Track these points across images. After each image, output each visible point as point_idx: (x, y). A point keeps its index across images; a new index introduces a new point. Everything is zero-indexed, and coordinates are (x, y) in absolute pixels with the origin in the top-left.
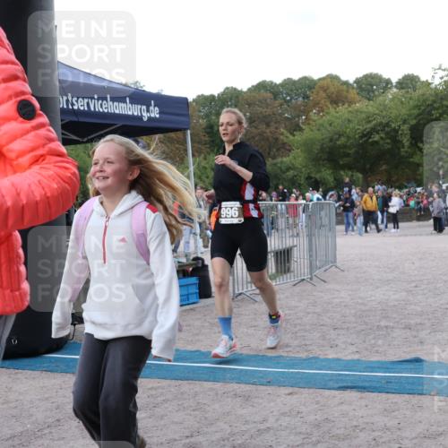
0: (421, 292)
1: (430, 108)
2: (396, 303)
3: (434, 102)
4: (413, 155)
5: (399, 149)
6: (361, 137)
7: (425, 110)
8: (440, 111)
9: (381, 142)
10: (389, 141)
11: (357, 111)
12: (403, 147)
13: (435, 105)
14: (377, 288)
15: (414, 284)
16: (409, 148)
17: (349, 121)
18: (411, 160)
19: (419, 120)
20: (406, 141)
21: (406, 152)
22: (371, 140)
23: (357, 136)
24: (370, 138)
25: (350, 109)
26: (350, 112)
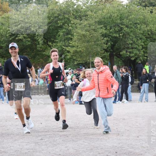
0: (44, 143)
1: (56, 19)
2: (27, 151)
3: (59, 15)
4: (45, 50)
5: (36, 45)
6: (11, 36)
7: (53, 20)
8: (63, 21)
9: (24, 40)
10: (29, 39)
11: (8, 18)
12: (39, 44)
13: (60, 17)
14: (15, 140)
15: (40, 138)
16: (43, 45)
17: (2, 24)
18: (44, 53)
19: (49, 27)
20: (41, 40)
21: (41, 47)
22: (17, 38)
23: (8, 35)
24: (17, 37)
25: (3, 16)
26: (3, 18)
